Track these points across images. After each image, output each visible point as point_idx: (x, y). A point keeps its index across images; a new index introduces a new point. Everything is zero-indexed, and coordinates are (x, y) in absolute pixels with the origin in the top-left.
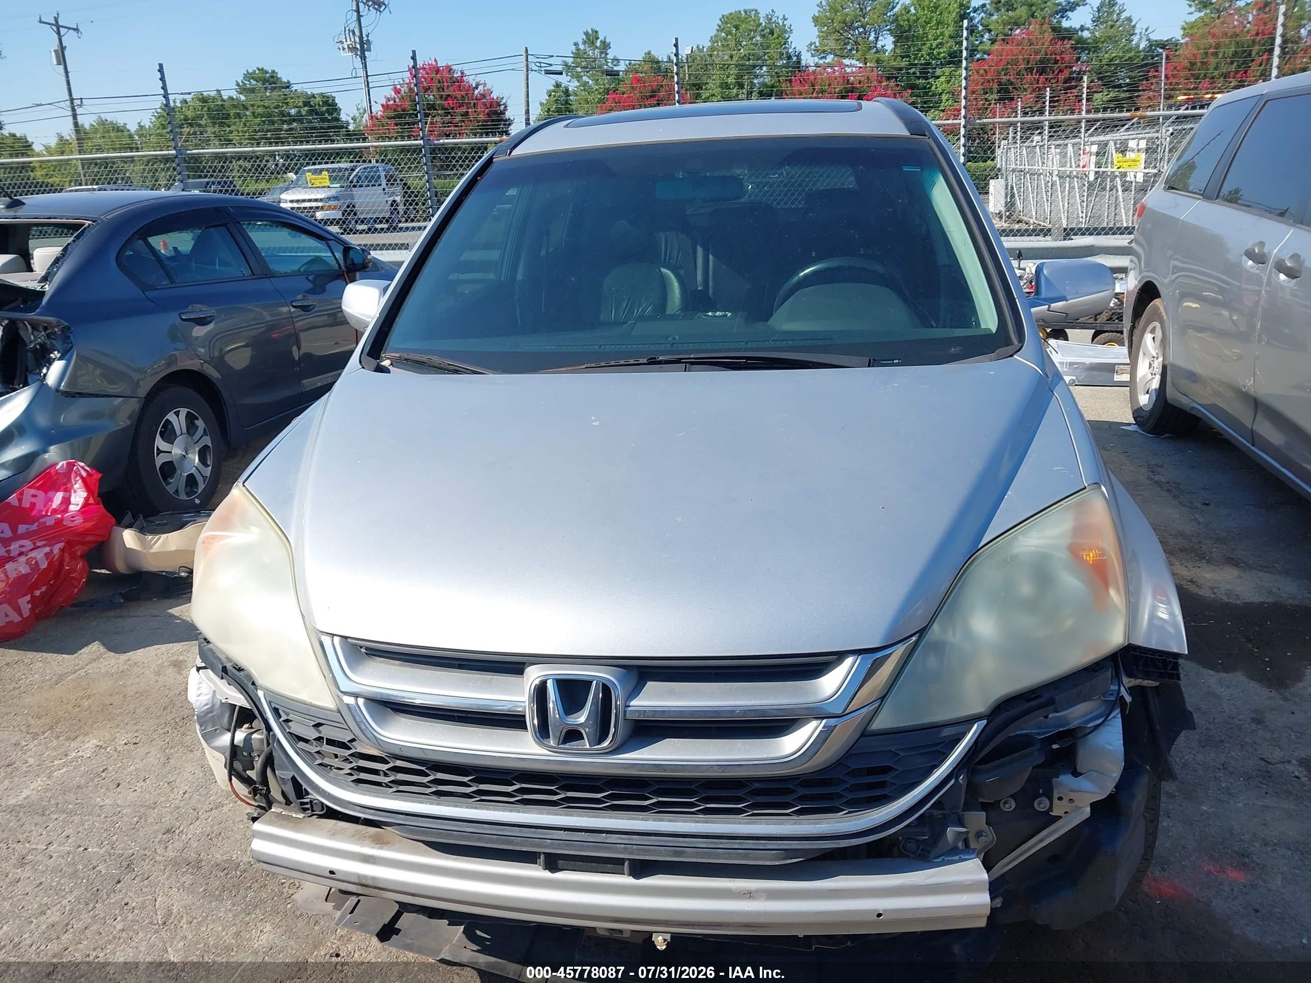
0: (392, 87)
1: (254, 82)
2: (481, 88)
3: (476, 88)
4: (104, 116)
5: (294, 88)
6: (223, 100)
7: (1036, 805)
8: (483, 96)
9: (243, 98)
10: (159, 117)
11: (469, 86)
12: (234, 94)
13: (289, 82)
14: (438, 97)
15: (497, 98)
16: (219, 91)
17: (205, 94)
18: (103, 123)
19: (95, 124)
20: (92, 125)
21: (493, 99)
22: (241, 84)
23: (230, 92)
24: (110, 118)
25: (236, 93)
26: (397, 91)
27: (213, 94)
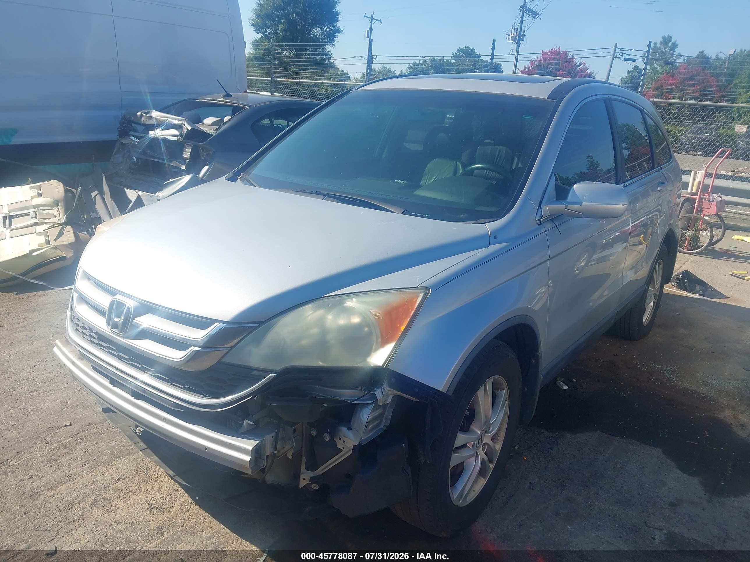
0: (530, 62)
1: (461, 54)
2: (582, 66)
3: (579, 66)
4: (385, 66)
5: (482, 58)
6: (444, 62)
7: (325, 434)
8: (581, 71)
9: (454, 61)
10: (410, 68)
11: (575, 64)
12: (450, 59)
13: (480, 54)
14: (554, 69)
15: (590, 73)
16: (443, 57)
17: (436, 58)
18: (384, 68)
19: (380, 69)
20: (379, 70)
21: (587, 73)
22: (455, 54)
23: (448, 58)
24: (388, 66)
25: (451, 59)
26: (532, 64)
27: (440, 58)
